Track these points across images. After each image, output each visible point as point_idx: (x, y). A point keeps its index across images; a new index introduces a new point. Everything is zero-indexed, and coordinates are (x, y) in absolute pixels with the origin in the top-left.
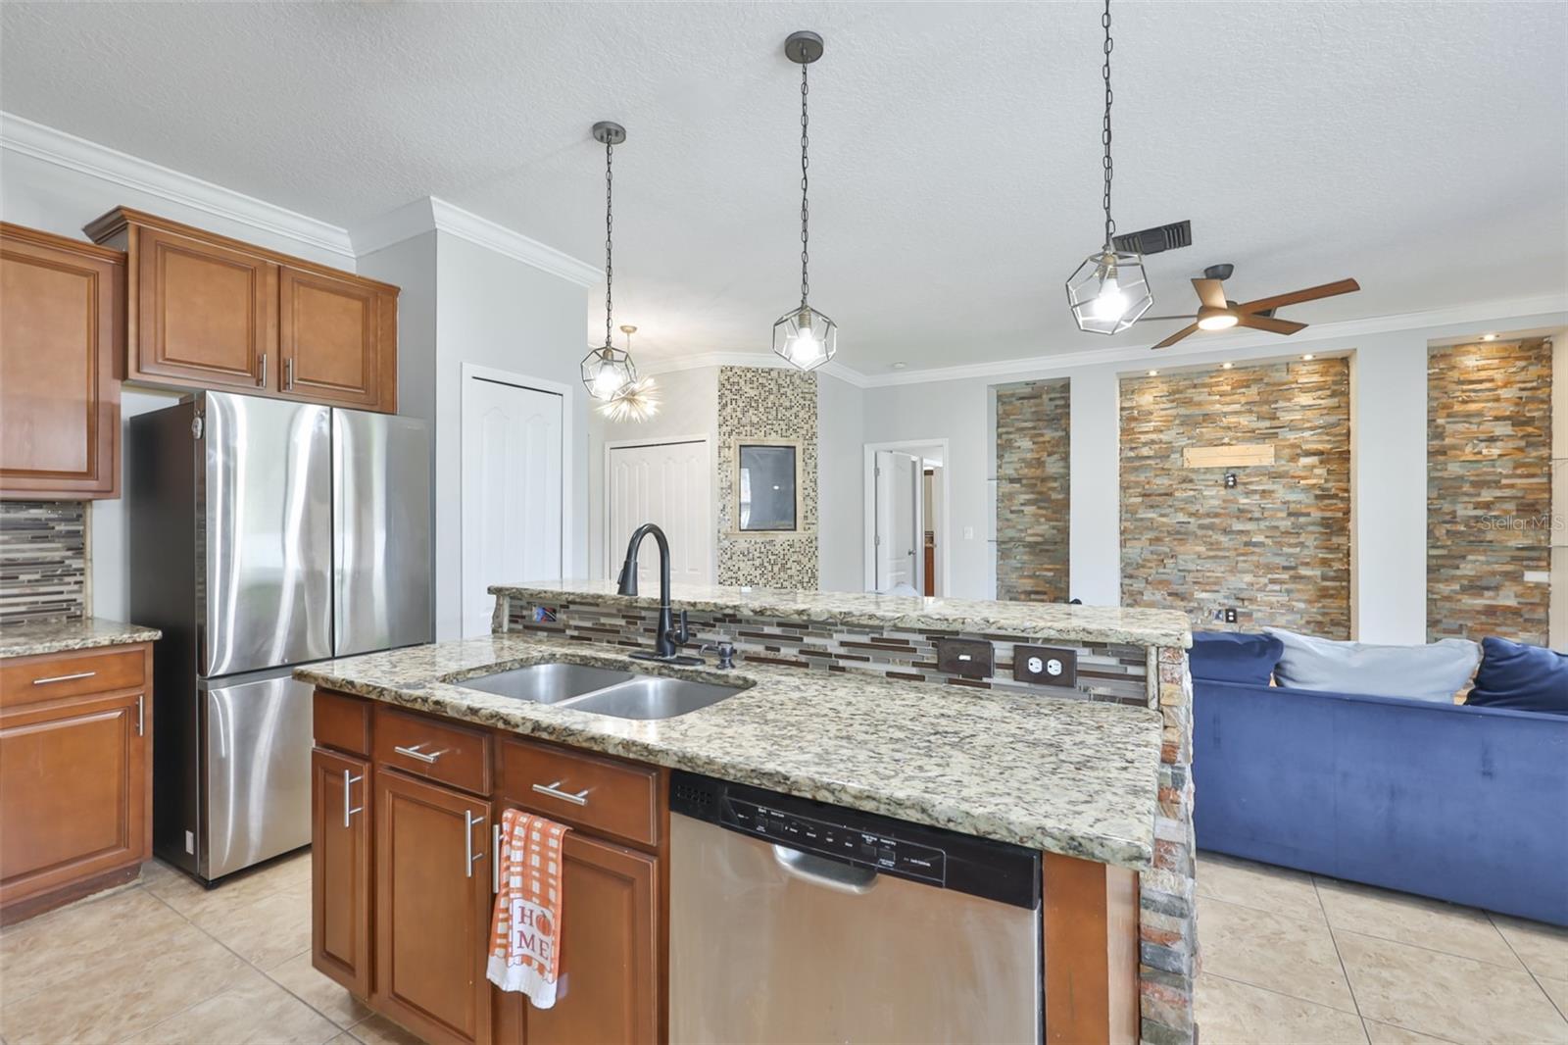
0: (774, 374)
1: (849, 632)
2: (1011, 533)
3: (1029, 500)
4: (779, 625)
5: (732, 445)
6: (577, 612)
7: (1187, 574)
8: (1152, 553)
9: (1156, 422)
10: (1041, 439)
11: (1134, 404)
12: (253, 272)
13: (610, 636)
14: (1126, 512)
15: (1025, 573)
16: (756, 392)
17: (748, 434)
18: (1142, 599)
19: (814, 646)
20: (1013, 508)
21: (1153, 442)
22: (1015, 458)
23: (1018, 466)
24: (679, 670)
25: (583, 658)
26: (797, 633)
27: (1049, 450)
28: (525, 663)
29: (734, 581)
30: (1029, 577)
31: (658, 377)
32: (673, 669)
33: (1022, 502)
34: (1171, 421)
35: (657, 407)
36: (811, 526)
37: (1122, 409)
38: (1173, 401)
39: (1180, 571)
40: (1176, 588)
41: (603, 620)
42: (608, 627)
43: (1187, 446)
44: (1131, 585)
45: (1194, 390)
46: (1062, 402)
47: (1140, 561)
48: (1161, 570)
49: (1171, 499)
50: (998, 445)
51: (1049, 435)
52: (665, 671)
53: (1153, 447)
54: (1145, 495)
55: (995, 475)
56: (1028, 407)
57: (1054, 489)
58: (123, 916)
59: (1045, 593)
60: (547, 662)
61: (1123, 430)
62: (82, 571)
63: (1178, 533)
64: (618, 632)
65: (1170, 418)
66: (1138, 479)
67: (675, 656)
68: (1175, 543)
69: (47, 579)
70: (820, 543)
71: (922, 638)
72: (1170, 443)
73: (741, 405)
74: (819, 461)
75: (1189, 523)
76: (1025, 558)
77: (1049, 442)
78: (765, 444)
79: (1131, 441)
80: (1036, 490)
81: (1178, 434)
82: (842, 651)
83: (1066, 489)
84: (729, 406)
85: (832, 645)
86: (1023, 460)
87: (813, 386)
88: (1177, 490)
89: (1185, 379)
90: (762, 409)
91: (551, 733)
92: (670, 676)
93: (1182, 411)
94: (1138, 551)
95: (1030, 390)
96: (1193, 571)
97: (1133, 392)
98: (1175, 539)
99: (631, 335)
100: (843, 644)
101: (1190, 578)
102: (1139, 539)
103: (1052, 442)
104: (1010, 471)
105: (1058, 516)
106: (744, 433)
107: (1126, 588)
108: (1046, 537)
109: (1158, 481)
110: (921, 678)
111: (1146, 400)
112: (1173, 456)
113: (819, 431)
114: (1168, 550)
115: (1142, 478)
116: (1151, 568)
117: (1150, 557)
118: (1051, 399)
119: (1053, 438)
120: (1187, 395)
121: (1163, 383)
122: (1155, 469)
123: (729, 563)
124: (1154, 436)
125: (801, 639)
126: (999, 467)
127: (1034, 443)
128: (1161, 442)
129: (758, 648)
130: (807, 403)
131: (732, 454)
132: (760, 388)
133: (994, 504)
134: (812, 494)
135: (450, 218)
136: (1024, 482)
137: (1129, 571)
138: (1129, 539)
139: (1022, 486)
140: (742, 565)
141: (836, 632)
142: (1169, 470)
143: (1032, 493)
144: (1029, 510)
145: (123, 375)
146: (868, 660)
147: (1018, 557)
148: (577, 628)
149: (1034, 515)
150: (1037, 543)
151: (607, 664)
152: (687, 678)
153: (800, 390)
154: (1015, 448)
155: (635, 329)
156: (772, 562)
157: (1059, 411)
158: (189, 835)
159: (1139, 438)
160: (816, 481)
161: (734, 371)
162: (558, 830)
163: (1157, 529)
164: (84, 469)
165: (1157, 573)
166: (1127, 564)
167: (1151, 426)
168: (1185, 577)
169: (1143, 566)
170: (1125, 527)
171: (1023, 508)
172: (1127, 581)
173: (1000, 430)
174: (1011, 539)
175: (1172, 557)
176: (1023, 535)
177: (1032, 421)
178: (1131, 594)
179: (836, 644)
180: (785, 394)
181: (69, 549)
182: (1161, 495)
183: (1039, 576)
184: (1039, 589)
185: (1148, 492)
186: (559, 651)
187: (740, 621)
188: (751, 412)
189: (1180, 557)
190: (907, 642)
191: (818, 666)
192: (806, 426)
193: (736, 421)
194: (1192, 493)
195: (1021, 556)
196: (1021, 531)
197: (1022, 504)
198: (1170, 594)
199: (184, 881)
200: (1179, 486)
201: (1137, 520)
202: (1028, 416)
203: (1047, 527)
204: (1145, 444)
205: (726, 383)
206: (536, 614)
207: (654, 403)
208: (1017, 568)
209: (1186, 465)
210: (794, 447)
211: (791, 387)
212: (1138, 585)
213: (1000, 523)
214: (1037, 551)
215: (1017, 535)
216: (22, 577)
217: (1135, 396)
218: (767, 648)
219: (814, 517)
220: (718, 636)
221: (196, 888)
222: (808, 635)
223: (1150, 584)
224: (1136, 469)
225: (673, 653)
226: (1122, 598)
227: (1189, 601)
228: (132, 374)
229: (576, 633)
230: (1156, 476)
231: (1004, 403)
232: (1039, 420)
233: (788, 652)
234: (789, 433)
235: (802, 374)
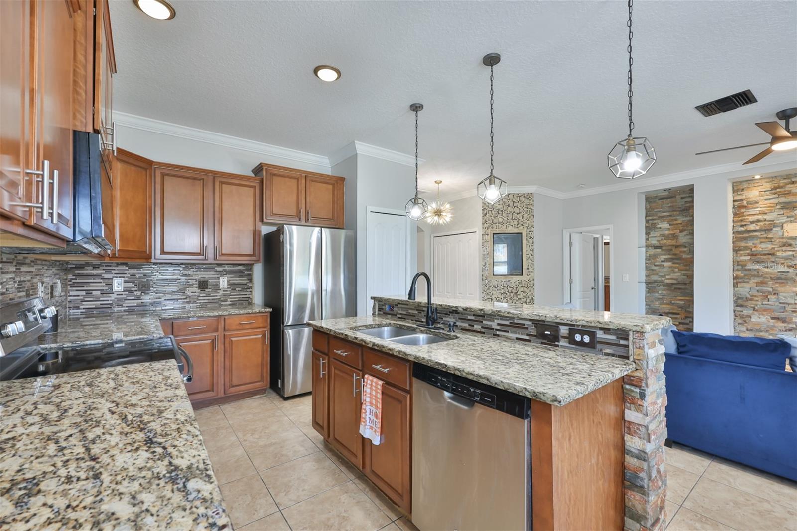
0: (511, 197)
1: (501, 319)
2: (655, 278)
3: (667, 258)
4: (474, 315)
5: (489, 233)
6: (401, 308)
7: (786, 306)
8: (758, 291)
9: (761, 208)
10: (675, 222)
11: (744, 197)
12: (298, 179)
13: (413, 318)
14: (738, 265)
15: (665, 302)
16: (502, 207)
17: (497, 227)
18: (750, 320)
19: (487, 325)
20: (656, 263)
21: (758, 221)
22: (657, 234)
23: (660, 238)
24: (433, 332)
25: (400, 325)
26: (481, 319)
27: (681, 228)
28: (380, 326)
29: (490, 300)
30: (667, 304)
31: (450, 203)
32: (431, 331)
33: (663, 259)
34: (773, 207)
35: (451, 217)
36: (530, 273)
37: (734, 201)
38: (775, 194)
39: (780, 303)
40: (776, 314)
41: (410, 311)
42: (412, 314)
43: (786, 222)
44: (742, 312)
45: (792, 186)
46: (689, 199)
47: (749, 297)
48: (765, 303)
49: (775, 256)
50: (646, 227)
51: (681, 219)
52: (428, 332)
53: (759, 224)
54: (752, 255)
55: (644, 244)
56: (667, 204)
57: (684, 252)
58: (262, 404)
59: (678, 314)
60: (388, 326)
61: (735, 214)
62: (251, 287)
63: (779, 279)
64: (415, 316)
65: (773, 205)
66: (747, 245)
67: (433, 326)
68: (777, 285)
69: (243, 290)
70: (536, 282)
71: (530, 323)
72: (773, 221)
73: (494, 213)
74: (535, 240)
75: (788, 272)
76: (664, 292)
77: (681, 224)
78: (506, 232)
79: (741, 221)
80: (672, 252)
81: (778, 215)
82: (498, 327)
83: (692, 252)
84: (488, 214)
85: (494, 325)
86: (663, 235)
87: (532, 201)
88: (778, 251)
89: (784, 179)
91: (378, 347)
92: (430, 334)
93: (782, 200)
94: (748, 290)
95: (668, 193)
96: (791, 304)
97: (743, 190)
98: (776, 283)
99: (440, 185)
100: (499, 324)
101: (789, 308)
102: (748, 282)
103: (683, 224)
104: (654, 242)
105: (688, 268)
106: (495, 227)
107: (738, 314)
108: (679, 280)
109: (763, 245)
110: (529, 341)
111: (753, 194)
112: (774, 229)
113: (535, 224)
114: (771, 290)
115: (750, 244)
116: (757, 301)
117: (756, 293)
118: (682, 198)
119: (683, 221)
120: (786, 189)
121: (766, 182)
122: (760, 238)
123: (488, 291)
124: (760, 217)
125: (482, 322)
126: (647, 239)
127: (670, 225)
128: (765, 220)
129: (466, 325)
130: (528, 210)
131: (489, 238)
132: (503, 204)
133: (644, 261)
134: (531, 257)
135: (362, 148)
136: (664, 248)
137: (740, 302)
138: (741, 282)
139: (662, 250)
140: (494, 293)
141: (496, 319)
142: (772, 238)
143: (669, 254)
144: (666, 264)
145: (262, 220)
146: (508, 332)
147: (660, 292)
148: (401, 314)
149: (671, 268)
150: (673, 284)
151: (409, 328)
152: (436, 335)
153: (524, 204)
154: (658, 228)
155: (441, 182)
156: (510, 291)
157: (688, 205)
158: (280, 381)
159: (748, 219)
160: (533, 251)
162: (380, 382)
163: (761, 276)
164: (252, 253)
165: (762, 304)
166: (739, 298)
167: (757, 210)
168: (785, 307)
169: (751, 300)
170: (737, 275)
171: (663, 263)
172: (739, 309)
173: (647, 218)
174: (655, 282)
175: (774, 294)
176: (663, 279)
177: (669, 212)
178: (742, 317)
179: (496, 324)
180: (516, 206)
181: (248, 280)
182: (765, 254)
183: (673, 304)
184: (674, 311)
185: (755, 253)
186: (392, 322)
187: (459, 313)
188: (499, 216)
189: (781, 294)
190: (524, 325)
191: (489, 334)
192: (528, 222)
193: (491, 221)
194: (790, 253)
195: (661, 291)
196: (662, 277)
197: (662, 261)
198: (772, 318)
199: (278, 397)
200: (780, 248)
201: (746, 270)
202: (667, 209)
203: (680, 274)
204: (752, 222)
205: (485, 203)
206: (387, 308)
207: (450, 216)
208: (659, 299)
209: (785, 235)
210: (522, 233)
211: (520, 202)
212: (746, 312)
213: (648, 272)
214: (673, 289)
215: (660, 279)
216: (237, 289)
217: (745, 192)
218: (470, 325)
219: (532, 269)
220: (451, 320)
221: (281, 399)
222: (485, 320)
223: (756, 311)
224: (745, 239)
225: (433, 325)
226: (735, 319)
227: (789, 323)
228: (265, 220)
229: (400, 316)
230: (761, 242)
231: (650, 202)
232: (673, 211)
233: (477, 327)
234: (518, 226)
235: (526, 195)
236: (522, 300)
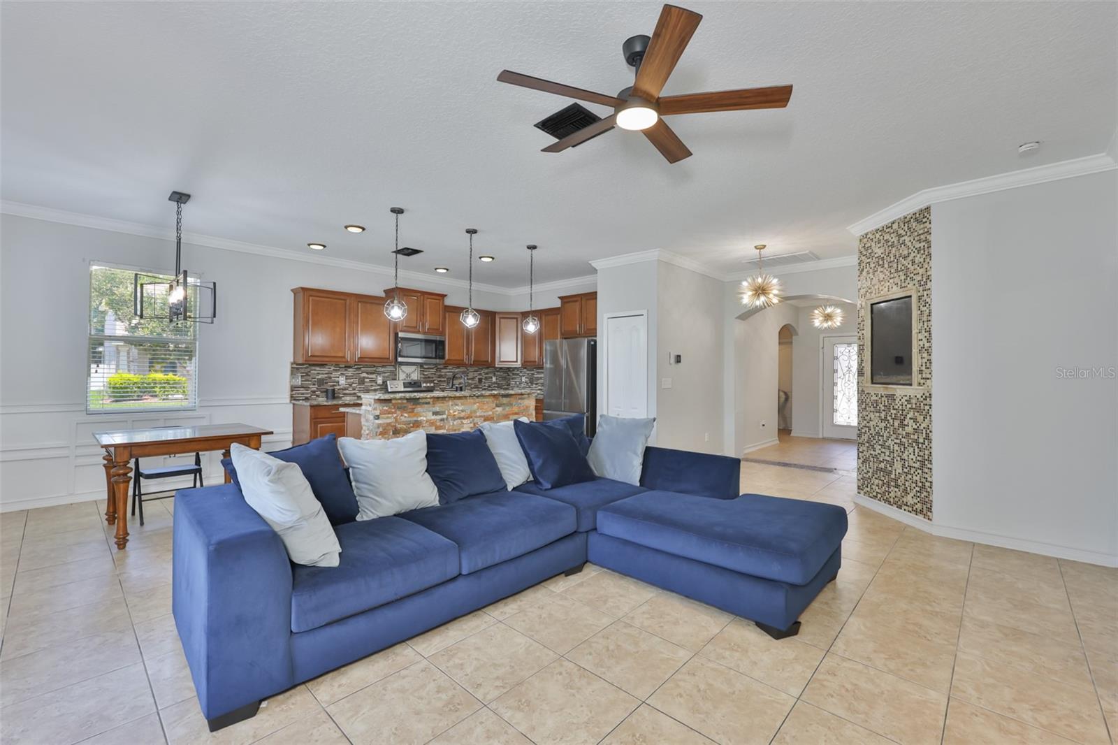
5: (865, 305)
36: (926, 382)
73: (873, 266)
74: (933, 307)
78: (889, 299)
84: (865, 270)
87: (927, 224)
90: (886, 266)
99: (763, 249)
106: (874, 292)
130: (925, 244)
131: (865, 313)
132: (887, 244)
134: (927, 345)
153: (916, 234)
155: (765, 246)
156: (893, 417)
160: (930, 331)
161: (868, 237)
180: (904, 243)
188: (879, 270)
192: (921, 271)
205: (863, 250)
210: (912, 297)
211: (908, 233)
219: (928, 371)
234: (907, 282)
235: (917, 215)
236: (912, 436)
